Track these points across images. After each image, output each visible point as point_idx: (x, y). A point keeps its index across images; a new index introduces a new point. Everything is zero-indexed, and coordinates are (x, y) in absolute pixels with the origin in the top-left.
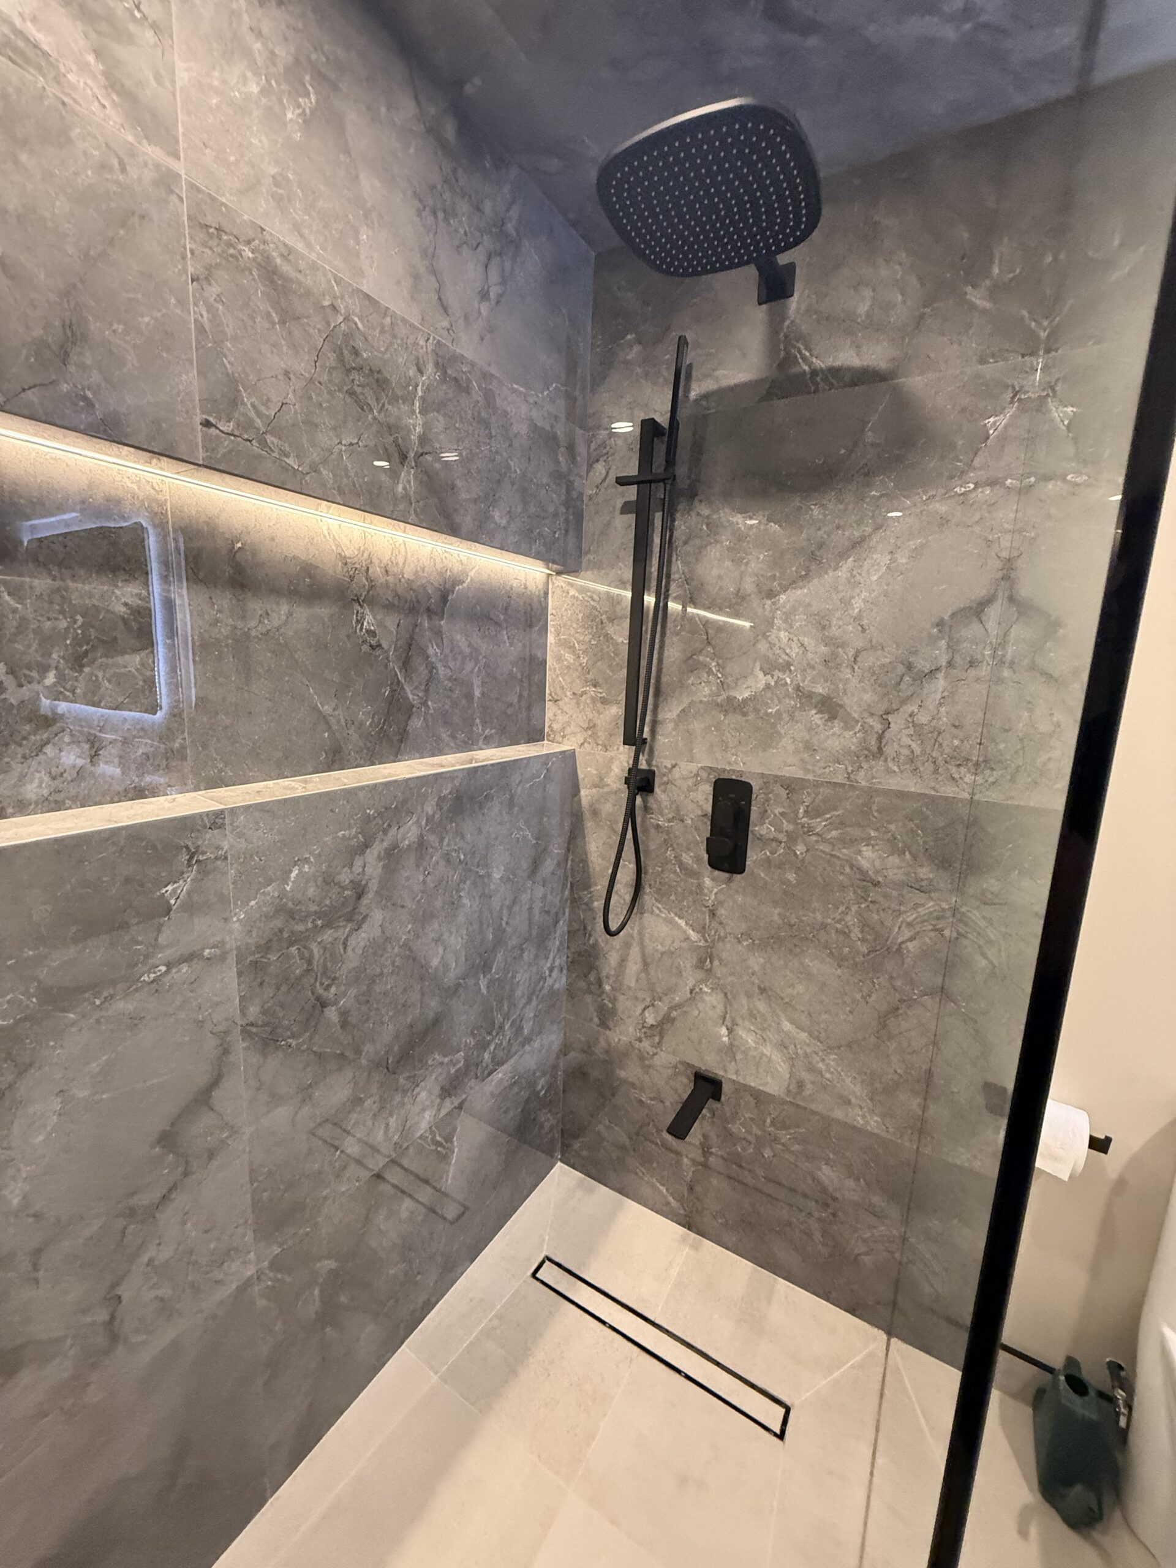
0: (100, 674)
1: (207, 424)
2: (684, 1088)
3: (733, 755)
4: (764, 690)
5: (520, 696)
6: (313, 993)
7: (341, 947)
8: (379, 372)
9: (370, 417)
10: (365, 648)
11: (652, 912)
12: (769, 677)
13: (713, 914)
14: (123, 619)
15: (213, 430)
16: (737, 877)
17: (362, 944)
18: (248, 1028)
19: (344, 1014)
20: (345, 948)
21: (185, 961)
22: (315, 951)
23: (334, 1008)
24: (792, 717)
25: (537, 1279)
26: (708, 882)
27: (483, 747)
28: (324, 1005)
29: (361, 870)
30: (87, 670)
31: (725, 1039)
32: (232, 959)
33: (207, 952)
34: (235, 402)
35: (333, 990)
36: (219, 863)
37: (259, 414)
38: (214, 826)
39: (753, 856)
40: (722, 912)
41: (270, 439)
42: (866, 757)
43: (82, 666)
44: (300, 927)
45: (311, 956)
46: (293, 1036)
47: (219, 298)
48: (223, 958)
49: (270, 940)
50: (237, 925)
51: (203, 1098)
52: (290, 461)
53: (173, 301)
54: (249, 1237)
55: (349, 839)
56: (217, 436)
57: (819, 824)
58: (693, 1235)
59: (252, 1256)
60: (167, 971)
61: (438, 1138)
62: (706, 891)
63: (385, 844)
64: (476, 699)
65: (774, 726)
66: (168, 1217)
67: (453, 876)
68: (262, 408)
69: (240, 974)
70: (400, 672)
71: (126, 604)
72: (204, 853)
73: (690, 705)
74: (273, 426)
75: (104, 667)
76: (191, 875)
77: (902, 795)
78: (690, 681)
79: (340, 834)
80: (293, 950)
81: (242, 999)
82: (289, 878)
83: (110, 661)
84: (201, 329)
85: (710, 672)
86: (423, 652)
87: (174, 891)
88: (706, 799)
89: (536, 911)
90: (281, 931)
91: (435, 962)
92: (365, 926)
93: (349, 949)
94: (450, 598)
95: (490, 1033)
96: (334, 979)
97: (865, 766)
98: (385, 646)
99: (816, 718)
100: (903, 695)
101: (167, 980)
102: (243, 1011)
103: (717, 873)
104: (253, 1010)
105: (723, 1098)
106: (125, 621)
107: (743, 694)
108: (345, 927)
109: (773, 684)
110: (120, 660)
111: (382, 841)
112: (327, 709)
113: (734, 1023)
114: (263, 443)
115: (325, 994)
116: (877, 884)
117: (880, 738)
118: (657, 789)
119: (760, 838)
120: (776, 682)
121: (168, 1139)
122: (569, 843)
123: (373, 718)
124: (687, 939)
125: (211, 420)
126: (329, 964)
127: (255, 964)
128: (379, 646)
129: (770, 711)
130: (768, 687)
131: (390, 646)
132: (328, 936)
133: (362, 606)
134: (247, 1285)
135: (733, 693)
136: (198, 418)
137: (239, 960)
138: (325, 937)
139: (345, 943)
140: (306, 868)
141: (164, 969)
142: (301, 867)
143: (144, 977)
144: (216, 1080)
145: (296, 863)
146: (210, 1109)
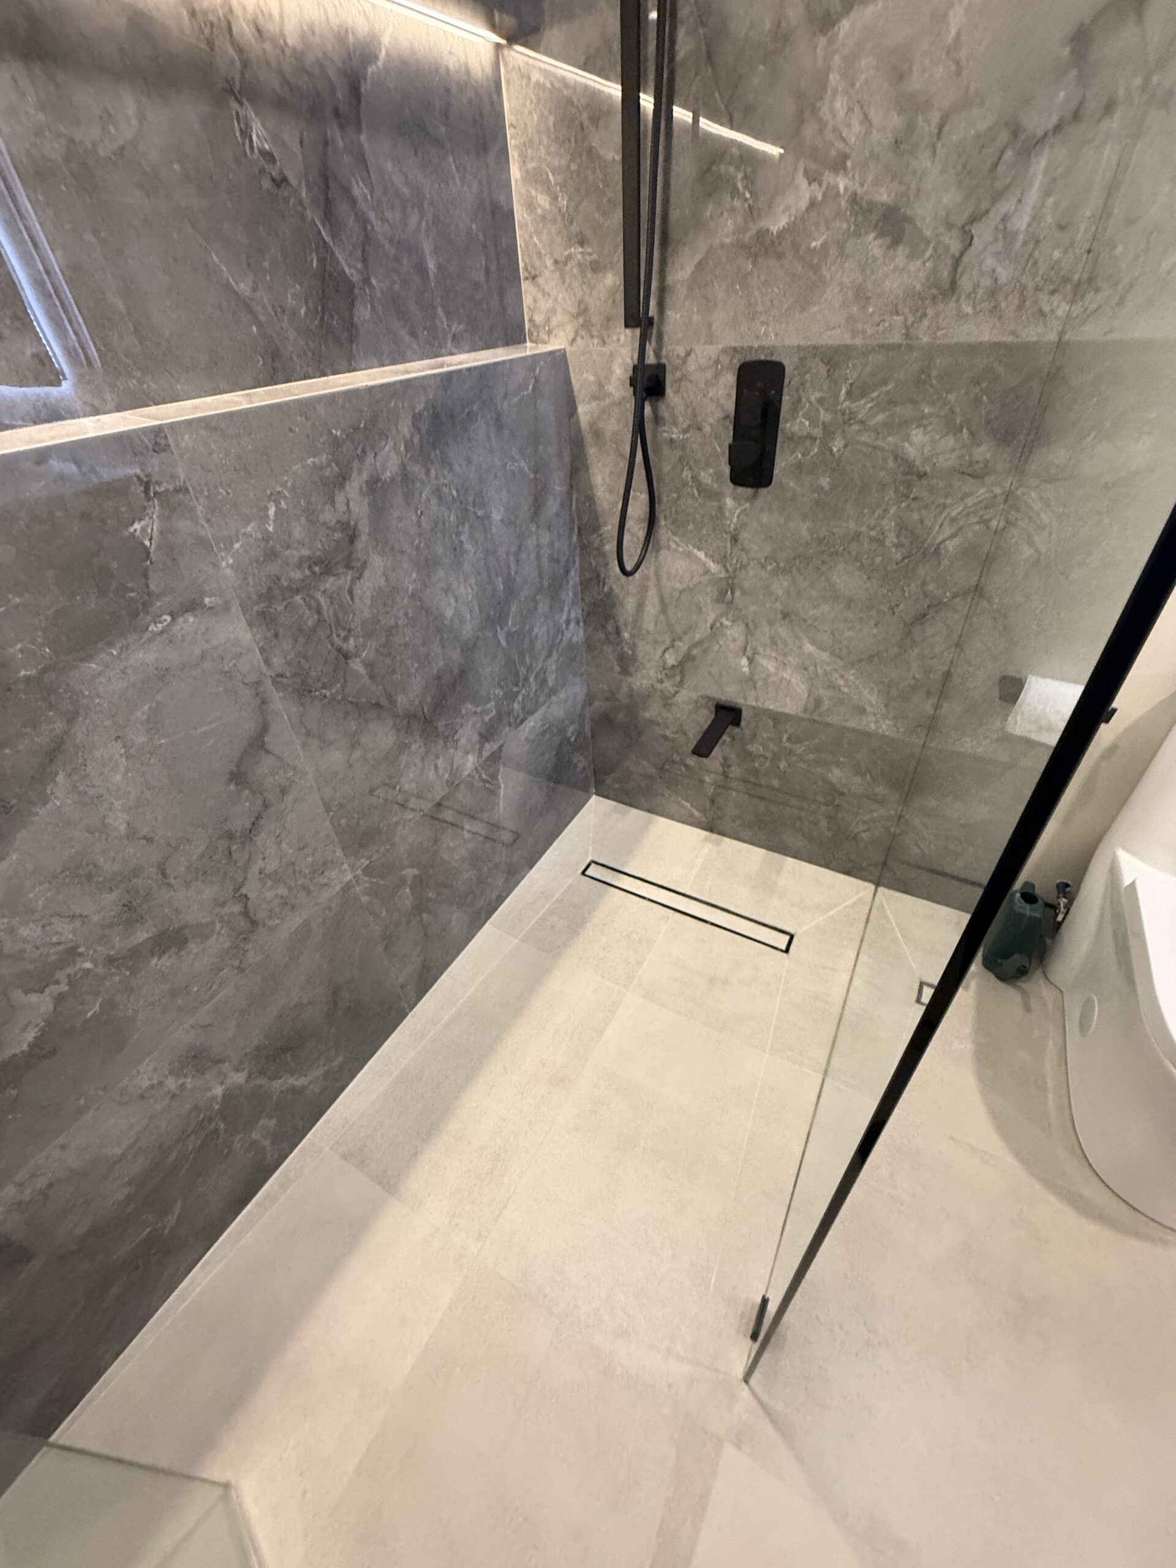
2: (705, 718)
3: (763, 323)
4: (807, 209)
5: (487, 272)
6: (332, 645)
7: (348, 597)
10: (267, 184)
11: (669, 548)
12: (815, 185)
13: (735, 539)
16: (763, 491)
17: (368, 593)
18: (279, 679)
19: (369, 665)
20: (352, 598)
21: (187, 610)
22: (322, 600)
23: (357, 660)
24: (841, 247)
25: (587, 876)
26: (729, 502)
27: (454, 350)
28: (347, 657)
29: (344, 508)
31: (746, 670)
32: (235, 607)
33: (206, 601)
35: (352, 641)
36: (181, 495)
38: (157, 446)
39: (783, 462)
40: (744, 535)
42: (934, 297)
44: (297, 575)
45: (319, 606)
46: (324, 686)
48: (226, 607)
49: (270, 589)
50: (228, 571)
51: (258, 743)
54: (339, 852)
55: (321, 468)
57: (863, 407)
58: (715, 836)
59: (345, 866)
60: (173, 621)
61: (484, 776)
62: (727, 514)
63: (365, 476)
64: (431, 274)
65: (816, 269)
66: (263, 839)
67: (449, 517)
69: (250, 624)
70: (324, 227)
72: (159, 483)
73: (710, 251)
76: (155, 510)
77: (973, 349)
78: (708, 213)
79: (310, 461)
80: (298, 599)
81: (262, 650)
82: (267, 516)
85: (735, 193)
86: (347, 192)
87: (143, 529)
88: (729, 395)
89: (545, 560)
90: (277, 578)
91: (449, 613)
92: (367, 574)
93: (357, 600)
94: (363, 90)
95: (516, 685)
96: (350, 630)
97: (930, 312)
98: (293, 182)
99: (873, 244)
100: (999, 185)
101: (176, 629)
102: (267, 662)
103: (740, 490)
104: (277, 661)
105: (743, 723)
107: (778, 223)
108: (346, 574)
109: (820, 197)
111: (360, 471)
112: (244, 287)
113: (755, 652)
115: (344, 646)
116: (922, 476)
117: (957, 262)
118: (669, 391)
119: (791, 438)
120: (824, 195)
121: (238, 777)
122: (571, 479)
123: (306, 302)
124: (707, 572)
126: (340, 615)
127: (262, 614)
128: (285, 180)
129: (813, 244)
130: (813, 203)
131: (300, 183)
132: (330, 584)
133: (241, 104)
134: (347, 888)
135: (763, 224)
137: (245, 610)
138: (328, 586)
139: (351, 592)
140: (283, 505)
141: (169, 618)
142: (277, 503)
143: (152, 627)
144: (265, 728)
145: (269, 498)
146: (268, 752)
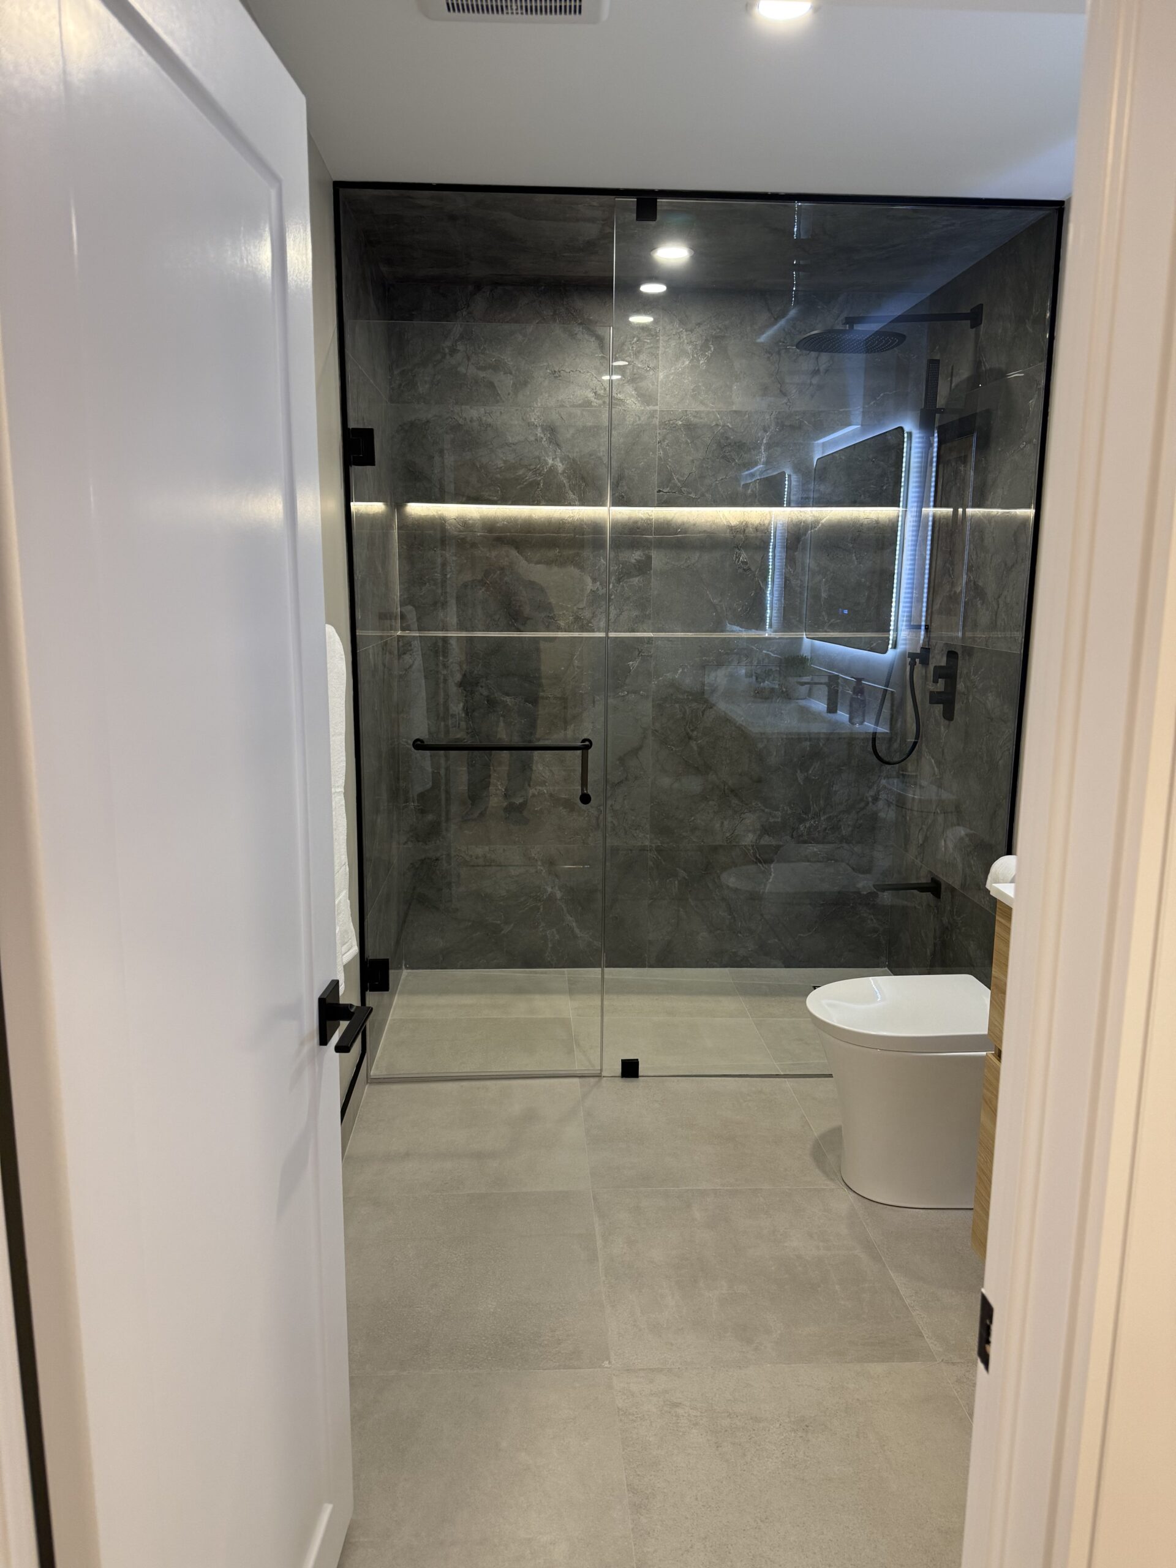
0: (625, 585)
1: (659, 491)
3: (954, 633)
6: (685, 729)
7: (701, 714)
8: (740, 442)
9: (733, 464)
10: (740, 571)
13: (943, 753)
14: (634, 564)
15: (661, 493)
17: (713, 716)
18: (655, 732)
19: (700, 748)
20: (703, 715)
21: (633, 693)
22: (688, 710)
23: (695, 742)
26: (941, 730)
27: (828, 630)
28: (690, 738)
29: (714, 679)
30: (621, 583)
31: (943, 852)
32: (651, 699)
33: (641, 692)
34: (670, 480)
35: (695, 733)
36: (649, 658)
37: (679, 481)
38: (648, 643)
39: (957, 707)
40: (946, 750)
41: (683, 489)
42: (992, 629)
43: (620, 582)
44: (681, 697)
45: (685, 712)
46: (674, 746)
47: (668, 445)
48: (647, 697)
49: (667, 698)
50: (654, 686)
51: (635, 752)
52: (691, 495)
53: (651, 453)
55: (709, 662)
56: (663, 495)
57: (977, 679)
59: (648, 836)
60: (627, 695)
62: (941, 735)
63: (729, 670)
64: (822, 599)
68: (681, 479)
69: (653, 707)
71: (635, 559)
72: (644, 653)
74: (685, 484)
75: (626, 582)
76: (639, 661)
79: (704, 658)
80: (677, 706)
81: (654, 718)
82: (678, 672)
83: (628, 580)
84: (660, 458)
87: (633, 664)
90: (672, 695)
92: (715, 708)
93: (705, 716)
94: (802, 539)
95: (805, 814)
96: (696, 728)
97: (992, 635)
98: (753, 569)
99: (978, 602)
101: (627, 698)
102: (653, 724)
103: (945, 722)
104: (658, 725)
105: (941, 895)
106: (634, 565)
108: (704, 704)
110: (631, 580)
112: (715, 601)
113: (947, 835)
114: (680, 492)
115: (691, 733)
118: (930, 662)
119: (959, 693)
121: (623, 761)
123: (742, 607)
124: (934, 773)
125: (661, 489)
126: (694, 720)
127: (660, 705)
128: (749, 569)
131: (756, 570)
133: (739, 550)
136: (657, 489)
137: (653, 701)
138: (693, 705)
139: (703, 713)
140: (686, 670)
141: (626, 693)
142: (683, 669)
143: (620, 694)
144: (640, 748)
145: (681, 667)
146: (637, 758)
